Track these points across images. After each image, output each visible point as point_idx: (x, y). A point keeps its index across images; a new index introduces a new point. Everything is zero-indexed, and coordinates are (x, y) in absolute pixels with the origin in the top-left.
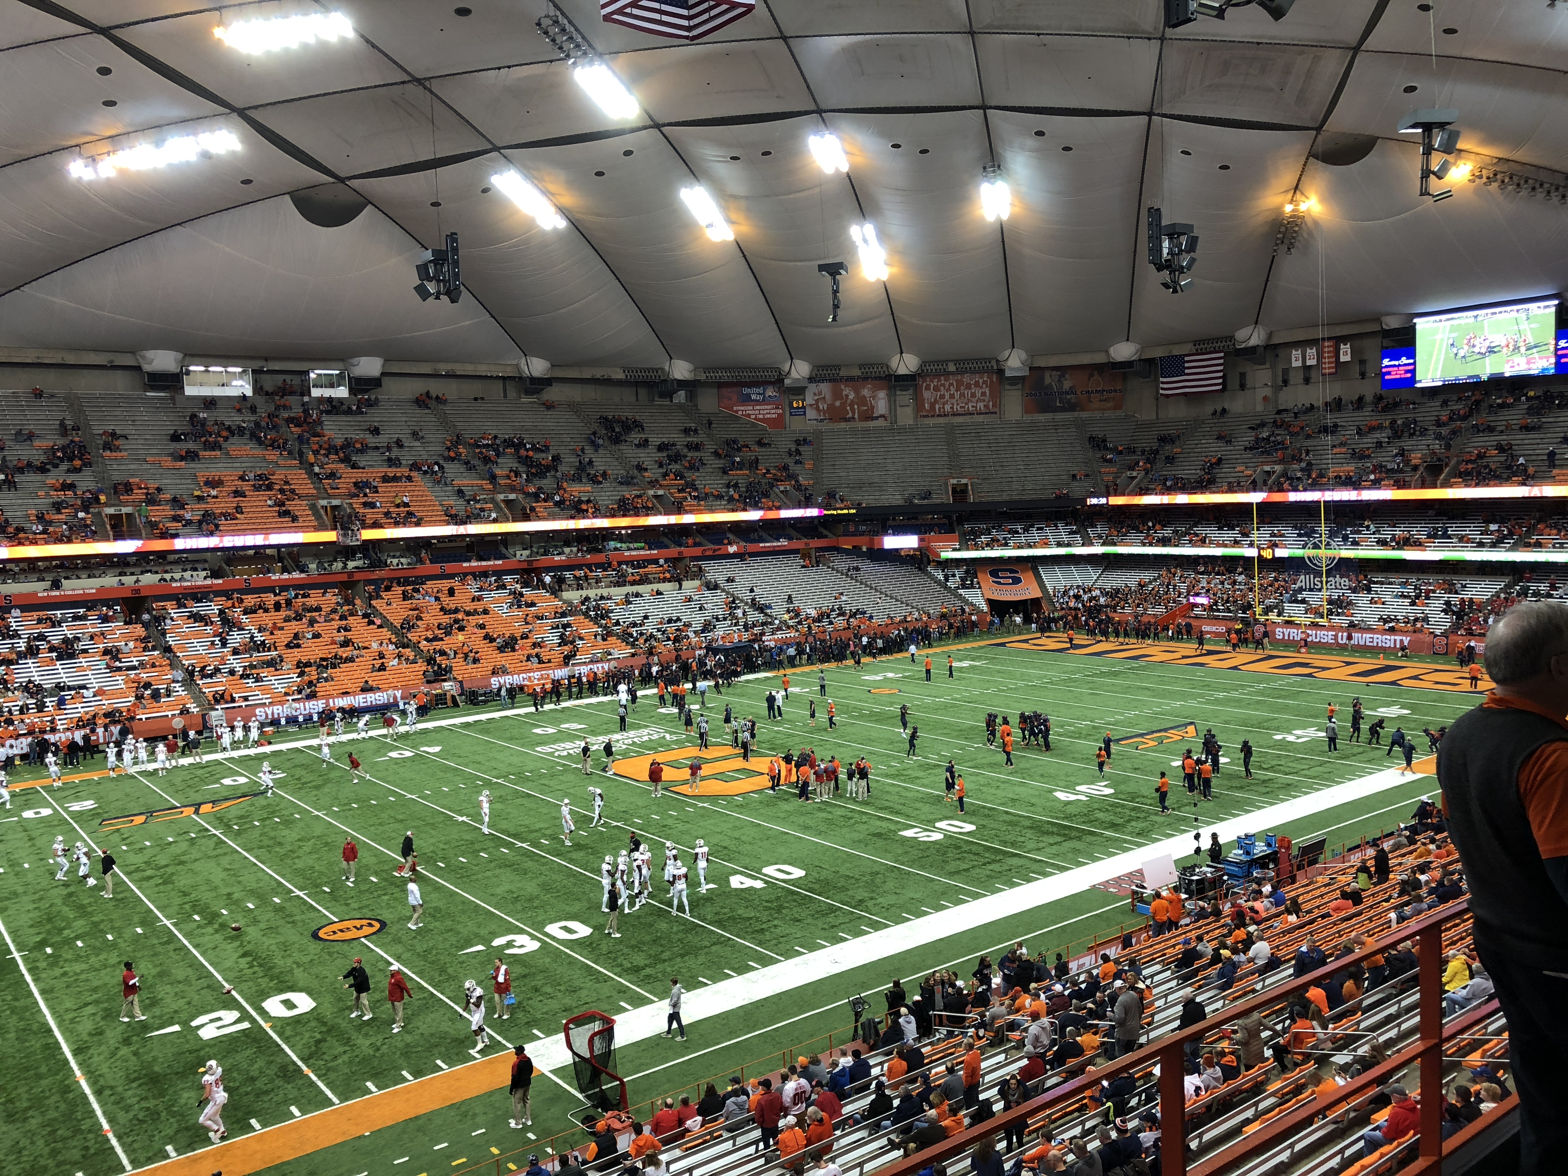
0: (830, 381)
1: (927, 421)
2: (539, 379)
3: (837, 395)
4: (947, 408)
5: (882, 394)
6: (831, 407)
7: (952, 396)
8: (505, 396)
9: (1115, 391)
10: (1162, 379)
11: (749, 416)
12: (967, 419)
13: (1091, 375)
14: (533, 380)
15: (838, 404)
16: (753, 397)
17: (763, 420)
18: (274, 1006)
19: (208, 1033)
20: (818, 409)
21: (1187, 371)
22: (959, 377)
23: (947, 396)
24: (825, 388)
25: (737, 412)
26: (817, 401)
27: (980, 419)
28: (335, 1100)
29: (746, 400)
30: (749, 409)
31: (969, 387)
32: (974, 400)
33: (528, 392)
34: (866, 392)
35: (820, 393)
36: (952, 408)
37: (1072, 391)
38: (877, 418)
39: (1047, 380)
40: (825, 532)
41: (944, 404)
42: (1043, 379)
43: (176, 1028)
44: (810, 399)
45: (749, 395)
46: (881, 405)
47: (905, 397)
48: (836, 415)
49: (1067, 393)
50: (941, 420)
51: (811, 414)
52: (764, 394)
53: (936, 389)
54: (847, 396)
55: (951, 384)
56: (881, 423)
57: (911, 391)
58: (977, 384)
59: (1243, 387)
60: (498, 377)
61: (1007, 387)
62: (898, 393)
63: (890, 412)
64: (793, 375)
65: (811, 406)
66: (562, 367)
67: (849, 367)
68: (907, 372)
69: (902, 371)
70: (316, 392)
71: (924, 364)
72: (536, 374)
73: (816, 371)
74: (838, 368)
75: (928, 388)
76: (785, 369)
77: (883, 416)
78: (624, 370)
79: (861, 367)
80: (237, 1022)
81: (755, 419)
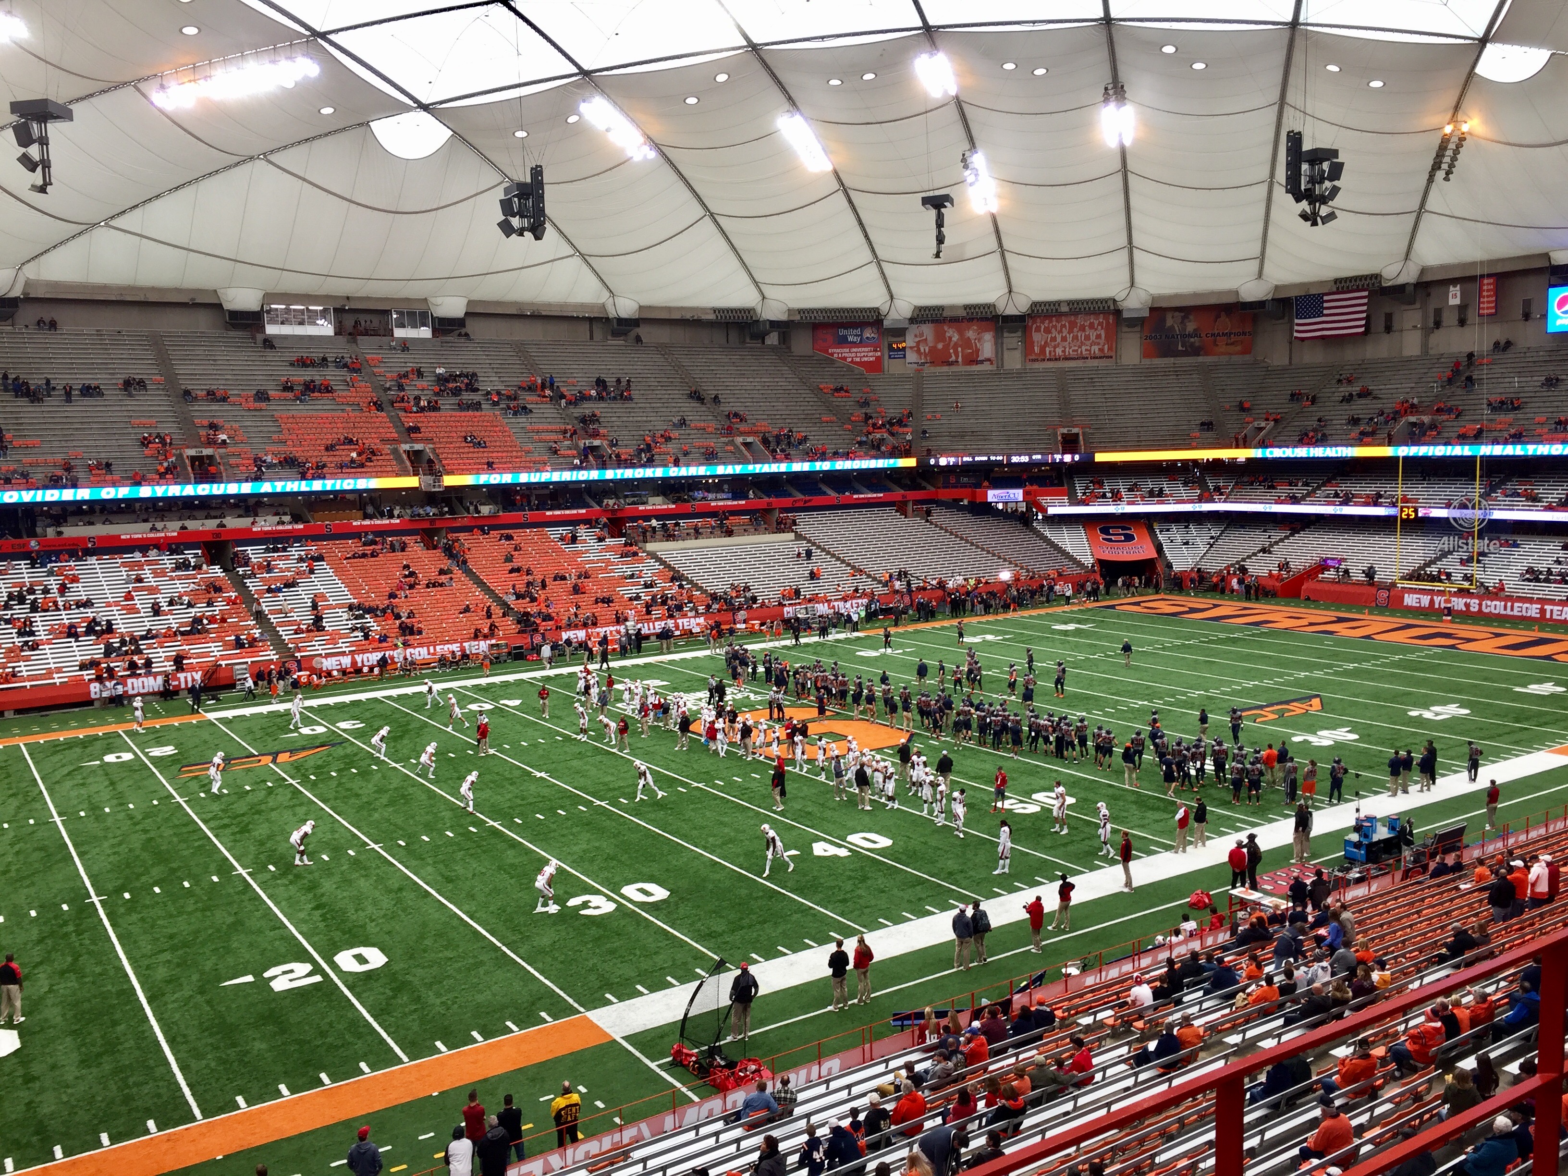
0: (933, 321)
1: (1036, 365)
2: (626, 320)
3: (940, 336)
4: (1059, 351)
5: (988, 337)
6: (933, 350)
7: (1064, 339)
8: (591, 338)
9: (1244, 334)
10: (1297, 321)
11: (845, 359)
12: (1079, 363)
13: (1218, 317)
14: (620, 321)
15: (940, 346)
16: (850, 339)
17: (860, 364)
18: (346, 960)
19: (280, 985)
20: (919, 351)
21: (1325, 312)
22: (1073, 318)
23: (1059, 339)
24: (927, 330)
25: (832, 354)
26: (918, 343)
27: (1096, 363)
28: (405, 1059)
29: (843, 342)
30: (845, 352)
31: (1083, 329)
32: (1088, 343)
33: (616, 334)
34: (971, 334)
35: (922, 335)
36: (1064, 351)
37: (1196, 334)
38: (982, 362)
39: (1169, 322)
40: (924, 484)
41: (1055, 347)
42: (1164, 320)
43: (250, 978)
44: (910, 341)
45: (845, 338)
46: (987, 347)
47: (1012, 340)
48: (939, 358)
49: (1190, 336)
50: (1051, 365)
51: (911, 357)
52: (861, 335)
53: (1048, 331)
54: (950, 338)
55: (1064, 326)
56: (986, 367)
57: (1019, 334)
58: (1092, 326)
59: (1388, 329)
60: (584, 318)
61: (1125, 329)
62: (1005, 335)
63: (997, 356)
64: (893, 315)
65: (911, 348)
66: (650, 308)
67: (953, 307)
68: (1016, 313)
69: (1011, 311)
70: (399, 333)
71: (1035, 304)
72: (624, 315)
73: (917, 312)
74: (941, 308)
75: (1038, 330)
76: (884, 309)
77: (989, 360)
78: (715, 310)
79: (966, 307)
80: (309, 975)
81: (852, 362)
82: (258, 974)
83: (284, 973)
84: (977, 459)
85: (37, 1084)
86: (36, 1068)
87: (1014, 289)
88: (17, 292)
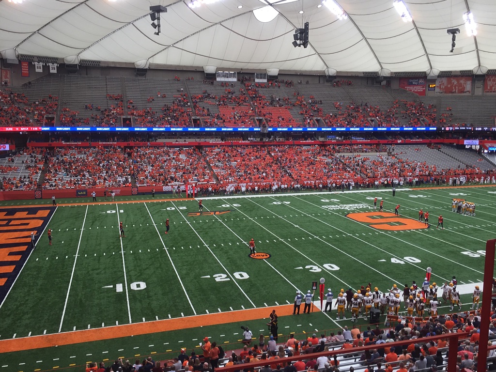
0: (447, 77)
1: (488, 94)
2: (332, 76)
3: (449, 82)
5: (469, 83)
6: (446, 87)
8: (319, 82)
11: (411, 90)
14: (330, 76)
15: (449, 86)
16: (414, 83)
17: (417, 92)
18: (237, 275)
19: (218, 280)
20: (440, 88)
24: (445, 80)
25: (406, 89)
26: (440, 85)
28: (255, 307)
29: (411, 84)
30: (411, 88)
33: (327, 81)
34: (462, 82)
35: (442, 82)
38: (466, 92)
40: (438, 136)
43: (209, 277)
44: (437, 84)
46: (468, 87)
47: (479, 84)
48: (448, 90)
51: (437, 90)
52: (418, 82)
53: (494, 81)
54: (453, 83)
56: (467, 94)
57: (482, 82)
60: (317, 75)
62: (476, 82)
63: (472, 89)
64: (431, 74)
65: (437, 87)
66: (340, 72)
67: (455, 72)
68: (481, 74)
69: (479, 73)
70: (257, 80)
71: (489, 71)
72: (331, 74)
73: (441, 73)
74: (451, 72)
75: (490, 80)
76: (428, 72)
77: (469, 91)
78: (363, 73)
79: (461, 71)
80: (226, 278)
81: (414, 91)
82: (211, 276)
83: (219, 276)
84: (461, 128)
85: (151, 299)
86: (151, 294)
87: (481, 65)
88: (147, 67)
